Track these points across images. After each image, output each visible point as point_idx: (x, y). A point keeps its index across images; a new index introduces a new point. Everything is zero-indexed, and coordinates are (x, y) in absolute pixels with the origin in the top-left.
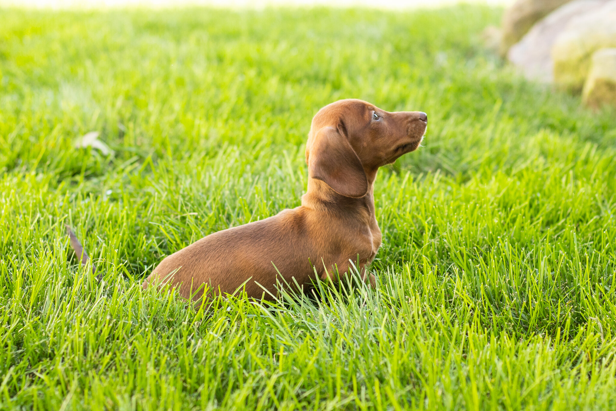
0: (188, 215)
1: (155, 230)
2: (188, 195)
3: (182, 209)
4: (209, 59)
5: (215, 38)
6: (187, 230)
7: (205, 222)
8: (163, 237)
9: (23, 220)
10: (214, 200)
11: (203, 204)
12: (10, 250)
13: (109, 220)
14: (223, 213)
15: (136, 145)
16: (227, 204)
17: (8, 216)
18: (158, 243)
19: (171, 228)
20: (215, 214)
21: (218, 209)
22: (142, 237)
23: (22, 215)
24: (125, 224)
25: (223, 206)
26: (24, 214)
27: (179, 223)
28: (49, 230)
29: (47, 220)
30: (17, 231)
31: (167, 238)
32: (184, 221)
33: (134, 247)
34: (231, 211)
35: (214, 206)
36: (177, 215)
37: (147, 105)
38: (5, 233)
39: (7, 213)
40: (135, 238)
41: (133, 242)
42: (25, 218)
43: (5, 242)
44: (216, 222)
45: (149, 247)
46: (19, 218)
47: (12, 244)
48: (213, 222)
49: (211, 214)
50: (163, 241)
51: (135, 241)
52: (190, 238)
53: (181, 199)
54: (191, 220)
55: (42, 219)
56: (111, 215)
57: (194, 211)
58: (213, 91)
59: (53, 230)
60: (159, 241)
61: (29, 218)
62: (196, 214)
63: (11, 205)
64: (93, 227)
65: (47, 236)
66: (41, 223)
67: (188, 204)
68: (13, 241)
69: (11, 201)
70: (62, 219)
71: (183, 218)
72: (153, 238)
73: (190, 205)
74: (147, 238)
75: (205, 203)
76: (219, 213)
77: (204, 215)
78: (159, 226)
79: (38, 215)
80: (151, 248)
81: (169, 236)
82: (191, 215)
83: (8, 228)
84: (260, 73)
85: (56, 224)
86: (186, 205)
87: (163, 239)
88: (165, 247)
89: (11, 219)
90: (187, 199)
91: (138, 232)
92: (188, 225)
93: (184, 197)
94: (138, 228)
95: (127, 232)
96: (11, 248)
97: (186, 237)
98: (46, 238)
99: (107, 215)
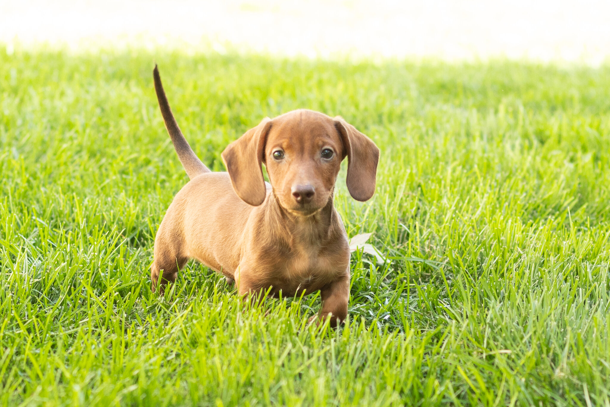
0: (496, 352)
1: (450, 373)
2: (497, 325)
3: (488, 344)
4: (526, 136)
5: (536, 107)
6: (495, 374)
7: (521, 364)
8: (461, 383)
9: (267, 351)
10: (535, 332)
11: (519, 339)
12: (248, 393)
13: (385, 357)
14: (548, 352)
15: (424, 252)
16: (553, 340)
17: (247, 345)
18: (455, 392)
19: (474, 371)
20: (534, 353)
21: (540, 347)
22: (433, 382)
23: (266, 345)
24: (408, 362)
25: (548, 343)
26: (269, 343)
27: (485, 364)
28: (303, 367)
29: (300, 353)
30: (259, 366)
31: (467, 384)
32: (491, 362)
33: (421, 396)
34: (558, 351)
35: (535, 341)
36: (482, 353)
37: (440, 197)
38: (242, 369)
39: (246, 342)
40: (422, 383)
41: (419, 388)
42: (269, 349)
43: (242, 381)
44: (537, 364)
45: (441, 396)
46: (261, 350)
47: (251, 384)
48: (533, 364)
49: (530, 353)
50: (461, 389)
51: (422, 387)
52: (500, 385)
53: (488, 330)
54: (500, 361)
55: (293, 351)
56: (389, 349)
57: (506, 348)
58: (534, 182)
59: (309, 367)
60: (456, 388)
61: (276, 350)
62: (509, 352)
63: (251, 329)
64: (364, 365)
65: (300, 375)
66: (293, 357)
67: (498, 337)
68: (253, 380)
69: (250, 325)
70: (322, 353)
71: (491, 358)
72: (449, 384)
73: (501, 340)
74: (441, 384)
75: (522, 338)
76: (541, 352)
77: (520, 354)
78: (456, 368)
79: (290, 345)
80: (444, 397)
81: (470, 383)
82: (501, 354)
83: (247, 362)
84: (596, 159)
85: (314, 359)
86: (495, 340)
87: (461, 385)
88: (464, 398)
89: (250, 348)
90: (496, 330)
91: (426, 375)
92: (497, 367)
93: (492, 328)
94: (426, 369)
95: (412, 375)
96: (250, 389)
97: (493, 384)
98: (298, 378)
99: (384, 348)
